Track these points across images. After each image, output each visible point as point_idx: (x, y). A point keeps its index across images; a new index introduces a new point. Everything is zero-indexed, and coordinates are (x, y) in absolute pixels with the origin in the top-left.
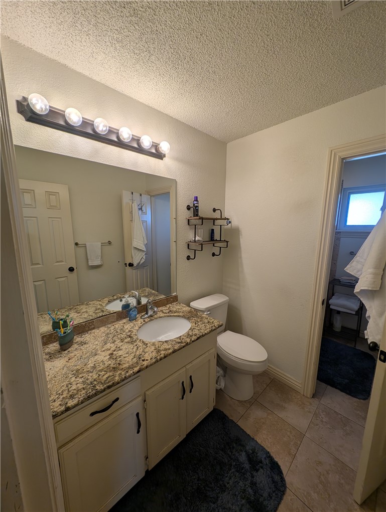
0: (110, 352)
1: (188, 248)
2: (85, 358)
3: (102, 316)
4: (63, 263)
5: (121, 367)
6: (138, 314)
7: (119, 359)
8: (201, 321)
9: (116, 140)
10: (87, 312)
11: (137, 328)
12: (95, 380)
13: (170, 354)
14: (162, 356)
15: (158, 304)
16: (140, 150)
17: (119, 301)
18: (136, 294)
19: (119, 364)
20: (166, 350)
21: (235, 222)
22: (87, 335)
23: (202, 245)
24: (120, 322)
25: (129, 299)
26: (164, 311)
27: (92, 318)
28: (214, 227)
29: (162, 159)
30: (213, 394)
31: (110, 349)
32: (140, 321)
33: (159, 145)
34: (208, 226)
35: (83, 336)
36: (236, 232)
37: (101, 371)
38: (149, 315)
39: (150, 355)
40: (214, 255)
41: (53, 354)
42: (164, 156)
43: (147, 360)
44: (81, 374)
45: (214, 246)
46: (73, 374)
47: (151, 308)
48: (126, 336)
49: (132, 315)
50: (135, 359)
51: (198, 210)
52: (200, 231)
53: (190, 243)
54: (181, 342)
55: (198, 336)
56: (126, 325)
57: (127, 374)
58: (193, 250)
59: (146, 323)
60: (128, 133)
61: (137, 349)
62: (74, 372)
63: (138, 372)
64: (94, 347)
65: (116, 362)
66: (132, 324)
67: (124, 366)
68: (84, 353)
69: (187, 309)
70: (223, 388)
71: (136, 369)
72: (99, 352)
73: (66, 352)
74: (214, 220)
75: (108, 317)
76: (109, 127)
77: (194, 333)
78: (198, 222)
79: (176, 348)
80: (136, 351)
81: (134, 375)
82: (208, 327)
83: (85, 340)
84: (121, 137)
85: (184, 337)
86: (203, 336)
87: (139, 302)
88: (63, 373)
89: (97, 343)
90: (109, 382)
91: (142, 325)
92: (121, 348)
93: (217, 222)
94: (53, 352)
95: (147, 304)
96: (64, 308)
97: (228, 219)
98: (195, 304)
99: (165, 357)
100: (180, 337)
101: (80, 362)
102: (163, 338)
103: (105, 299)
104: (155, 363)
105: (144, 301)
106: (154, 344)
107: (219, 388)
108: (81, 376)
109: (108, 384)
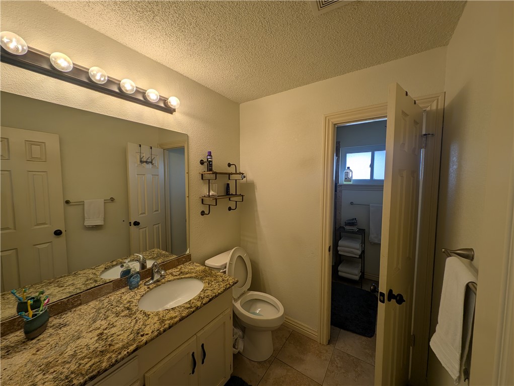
0: (99, 331)
1: (202, 203)
2: (62, 345)
3: (95, 287)
4: (46, 226)
5: (112, 348)
6: (141, 280)
7: (110, 339)
8: (215, 280)
9: (117, 91)
10: (73, 284)
11: (139, 297)
12: (72, 373)
13: (176, 323)
14: (167, 326)
15: (166, 266)
16: (146, 103)
17: (119, 267)
18: (140, 257)
19: (110, 345)
20: (171, 318)
21: (250, 176)
22: (69, 313)
23: (216, 199)
24: (118, 293)
25: (130, 264)
26: (174, 274)
27: (80, 291)
28: (229, 182)
29: (172, 114)
30: (230, 359)
31: (99, 328)
32: (143, 289)
33: (168, 99)
34: (223, 181)
35: (63, 317)
36: (251, 186)
37: (82, 358)
38: (155, 279)
39: (151, 328)
40: (230, 209)
41: (12, 347)
42: (174, 110)
43: (147, 334)
44: (52, 367)
45: (230, 200)
46: (40, 370)
47: (157, 272)
48: (123, 308)
49: (133, 283)
50: (132, 335)
51: (212, 164)
52: (215, 185)
53: (204, 198)
54: (191, 307)
55: (211, 297)
56: (126, 296)
57: (120, 357)
58: (208, 205)
59: (151, 290)
60: (131, 85)
61: (136, 323)
62: (43, 367)
63: (135, 351)
64: (78, 328)
65: (106, 343)
66: (132, 294)
67: (117, 346)
68: (62, 338)
69: (202, 268)
70: (241, 351)
71: (132, 348)
72: (84, 334)
73: (34, 341)
74: (230, 174)
75: (102, 288)
76: (108, 77)
77: (206, 295)
78: (212, 177)
79: (183, 315)
80: (134, 326)
81: (129, 355)
82: (222, 286)
83: (65, 321)
84: (123, 89)
85: (194, 301)
86: (216, 296)
87: (143, 266)
88: (25, 371)
89: (82, 322)
90: (92, 372)
91: (145, 293)
92: (115, 324)
93: (232, 177)
94: (12, 345)
95: (152, 267)
96: (41, 282)
97: (243, 174)
98: (209, 262)
99: (170, 327)
100: (190, 301)
101: (54, 352)
102: (170, 305)
103: (101, 267)
104: (157, 336)
105: (149, 264)
106: (157, 314)
107: (236, 351)
108: (52, 370)
109: (92, 374)
